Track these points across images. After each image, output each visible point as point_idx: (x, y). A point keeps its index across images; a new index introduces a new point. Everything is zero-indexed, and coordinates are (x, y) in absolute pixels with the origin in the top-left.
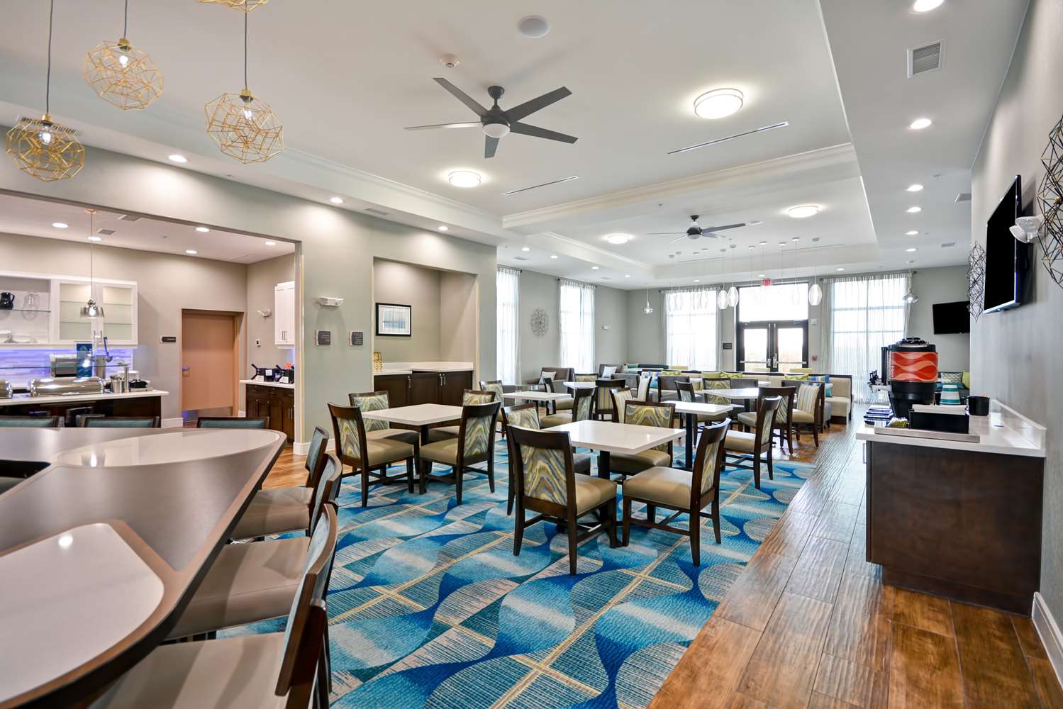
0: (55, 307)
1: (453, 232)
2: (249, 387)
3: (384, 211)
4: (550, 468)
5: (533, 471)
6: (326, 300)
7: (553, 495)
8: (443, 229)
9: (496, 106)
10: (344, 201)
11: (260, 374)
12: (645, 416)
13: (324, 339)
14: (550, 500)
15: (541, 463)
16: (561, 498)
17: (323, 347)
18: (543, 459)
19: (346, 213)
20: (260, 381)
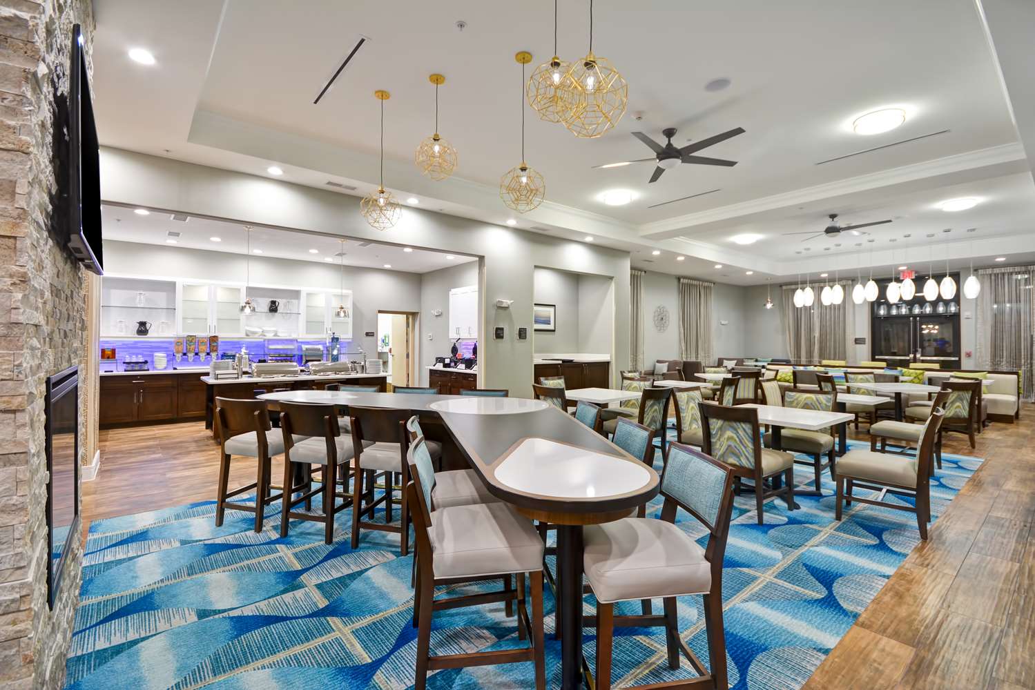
0: (303, 309)
1: (598, 242)
2: (431, 371)
3: (546, 228)
4: (738, 437)
5: (721, 440)
6: (502, 302)
7: (740, 460)
8: (589, 239)
9: (669, 145)
10: (517, 222)
11: (440, 362)
12: (805, 402)
13: (499, 334)
14: (738, 464)
15: (729, 433)
16: (748, 462)
17: (499, 340)
18: (731, 429)
19: (519, 232)
20: (440, 367)
